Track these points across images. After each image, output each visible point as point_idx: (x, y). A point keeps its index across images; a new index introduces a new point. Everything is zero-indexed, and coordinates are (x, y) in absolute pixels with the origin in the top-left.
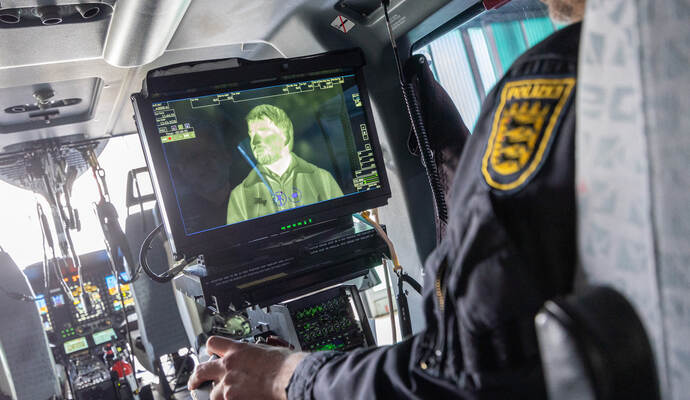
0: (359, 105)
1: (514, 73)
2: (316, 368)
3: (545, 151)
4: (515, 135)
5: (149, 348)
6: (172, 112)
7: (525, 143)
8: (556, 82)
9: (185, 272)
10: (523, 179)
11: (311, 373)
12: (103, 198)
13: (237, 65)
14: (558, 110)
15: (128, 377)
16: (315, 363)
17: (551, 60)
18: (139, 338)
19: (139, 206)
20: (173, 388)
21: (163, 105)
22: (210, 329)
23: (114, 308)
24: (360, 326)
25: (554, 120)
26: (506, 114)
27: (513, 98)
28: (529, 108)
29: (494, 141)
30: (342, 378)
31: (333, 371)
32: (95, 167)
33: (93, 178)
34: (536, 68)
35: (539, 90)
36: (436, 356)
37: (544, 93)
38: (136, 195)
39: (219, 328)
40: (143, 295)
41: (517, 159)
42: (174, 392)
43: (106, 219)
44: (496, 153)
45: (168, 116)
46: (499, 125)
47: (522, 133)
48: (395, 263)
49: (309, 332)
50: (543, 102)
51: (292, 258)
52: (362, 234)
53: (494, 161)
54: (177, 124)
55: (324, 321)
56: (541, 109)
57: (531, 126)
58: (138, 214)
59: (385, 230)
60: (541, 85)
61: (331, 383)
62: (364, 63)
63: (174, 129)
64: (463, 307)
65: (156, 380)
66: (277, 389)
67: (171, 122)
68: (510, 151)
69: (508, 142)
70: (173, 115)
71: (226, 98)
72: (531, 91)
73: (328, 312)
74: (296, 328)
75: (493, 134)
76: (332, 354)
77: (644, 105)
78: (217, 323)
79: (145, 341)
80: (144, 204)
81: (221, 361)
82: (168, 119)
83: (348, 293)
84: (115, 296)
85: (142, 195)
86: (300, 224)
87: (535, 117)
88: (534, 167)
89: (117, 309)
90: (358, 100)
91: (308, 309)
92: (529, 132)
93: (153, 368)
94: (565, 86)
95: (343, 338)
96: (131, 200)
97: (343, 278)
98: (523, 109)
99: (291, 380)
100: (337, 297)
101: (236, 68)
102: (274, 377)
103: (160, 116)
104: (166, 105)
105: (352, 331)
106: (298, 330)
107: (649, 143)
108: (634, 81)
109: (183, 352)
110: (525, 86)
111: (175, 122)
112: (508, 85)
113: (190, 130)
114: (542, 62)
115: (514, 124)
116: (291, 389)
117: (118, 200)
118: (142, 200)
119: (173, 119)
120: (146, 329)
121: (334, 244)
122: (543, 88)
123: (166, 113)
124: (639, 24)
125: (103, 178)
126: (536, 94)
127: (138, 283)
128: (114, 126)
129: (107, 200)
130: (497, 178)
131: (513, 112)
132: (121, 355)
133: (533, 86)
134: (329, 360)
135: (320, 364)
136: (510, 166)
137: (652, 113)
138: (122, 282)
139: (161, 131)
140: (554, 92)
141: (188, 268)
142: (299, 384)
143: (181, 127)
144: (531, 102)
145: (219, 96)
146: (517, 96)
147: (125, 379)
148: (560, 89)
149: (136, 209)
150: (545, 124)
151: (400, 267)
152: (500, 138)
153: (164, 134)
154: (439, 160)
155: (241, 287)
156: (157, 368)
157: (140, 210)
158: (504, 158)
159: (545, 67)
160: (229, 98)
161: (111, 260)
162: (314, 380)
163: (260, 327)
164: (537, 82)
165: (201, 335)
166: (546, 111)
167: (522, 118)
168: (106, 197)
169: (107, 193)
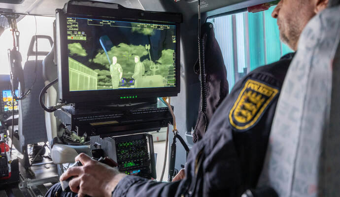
0: (175, 42)
1: (254, 76)
2: (129, 185)
3: (259, 118)
4: (248, 105)
5: (22, 138)
6: (76, 24)
7: (251, 111)
8: (270, 88)
9: (63, 109)
10: (247, 127)
11: (126, 187)
12: (15, 48)
13: (117, 8)
14: (268, 102)
15: (7, 153)
16: (129, 183)
17: (270, 77)
18: (17, 131)
19: (35, 57)
20: (30, 163)
21: (73, 19)
22: (61, 135)
23: (4, 109)
24: (149, 156)
25: (265, 105)
26: (245, 93)
27: (250, 88)
28: (257, 96)
29: (238, 104)
30: (141, 194)
31: (138, 188)
32: (14, 30)
33: (12, 36)
34: (263, 78)
35: (262, 89)
36: (189, 194)
37: (264, 91)
38: (34, 50)
39: (67, 136)
40: (25, 108)
41: (246, 117)
42: (31, 166)
43: (14, 61)
44: (237, 111)
45: (74, 25)
46: (241, 97)
47: (251, 106)
48: (174, 127)
49: (122, 155)
50: (263, 96)
51: (122, 114)
52: (161, 109)
53: (235, 113)
54: (78, 31)
55: (132, 151)
56: (261, 98)
57: (255, 104)
58: (34, 61)
59: (173, 109)
60: (263, 88)
61: (136, 194)
62: (182, 22)
63: (75, 33)
64: (208, 177)
65: (22, 157)
66: (108, 189)
67: (75, 29)
68: (244, 112)
69: (243, 108)
70: (77, 26)
71: (107, 23)
72: (258, 88)
73: (135, 146)
74: (117, 151)
75: (238, 100)
76: (138, 179)
77: (302, 118)
78: (66, 133)
79: (21, 134)
80: (38, 56)
81: (82, 168)
82: (73, 27)
83: (147, 138)
84: (6, 103)
85: (38, 51)
86: (130, 97)
87: (258, 101)
88: (252, 124)
89: (6, 110)
90: (175, 39)
91: (125, 143)
92: (254, 107)
93: (21, 150)
94: (273, 92)
95: (140, 161)
96: (31, 53)
97: (146, 130)
98: (254, 95)
99: (116, 188)
100: (141, 139)
101: (116, 9)
102: (107, 182)
103: (70, 25)
104: (74, 19)
105: (145, 158)
106: (117, 153)
107: (300, 134)
108: (300, 107)
109: (41, 144)
110: (257, 85)
111: (77, 29)
112: (250, 81)
113: (84, 36)
114: (266, 76)
115: (248, 100)
116: (114, 193)
117: (23, 50)
118: (37, 54)
119: (76, 27)
120: (23, 127)
121: (146, 111)
122: (264, 89)
123: (73, 24)
124: (307, 86)
125: (18, 37)
126: (260, 90)
127: (24, 100)
128: (32, 10)
129: (17, 50)
130: (235, 122)
131: (249, 94)
132: (6, 139)
133: (260, 86)
134: (136, 182)
135: (131, 184)
136: (242, 119)
137: (304, 122)
138: (15, 98)
139: (69, 33)
140: (268, 93)
141: (64, 107)
142: (119, 191)
143: (79, 33)
144: (258, 93)
145: (103, 21)
146: (252, 88)
147: (5, 154)
148: (271, 93)
149: (33, 58)
150: (262, 106)
151: (176, 130)
152: (240, 104)
153: (70, 35)
154: (208, 80)
155: (92, 124)
156: (24, 150)
157: (35, 59)
158: (240, 114)
159: (267, 79)
160: (108, 23)
161: (12, 84)
162: (127, 191)
163: (96, 145)
164: (263, 85)
165: (56, 138)
166: (263, 100)
167: (252, 99)
168: (17, 48)
169: (18, 45)
